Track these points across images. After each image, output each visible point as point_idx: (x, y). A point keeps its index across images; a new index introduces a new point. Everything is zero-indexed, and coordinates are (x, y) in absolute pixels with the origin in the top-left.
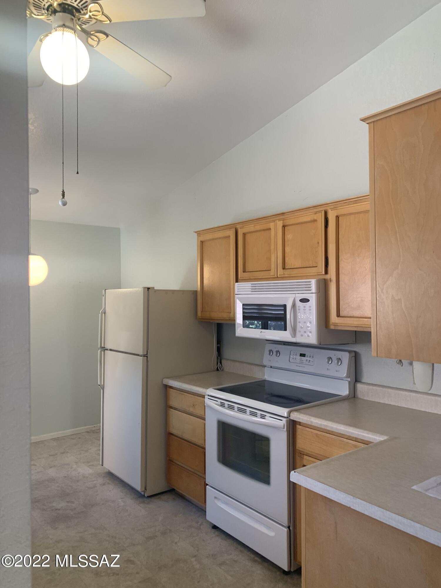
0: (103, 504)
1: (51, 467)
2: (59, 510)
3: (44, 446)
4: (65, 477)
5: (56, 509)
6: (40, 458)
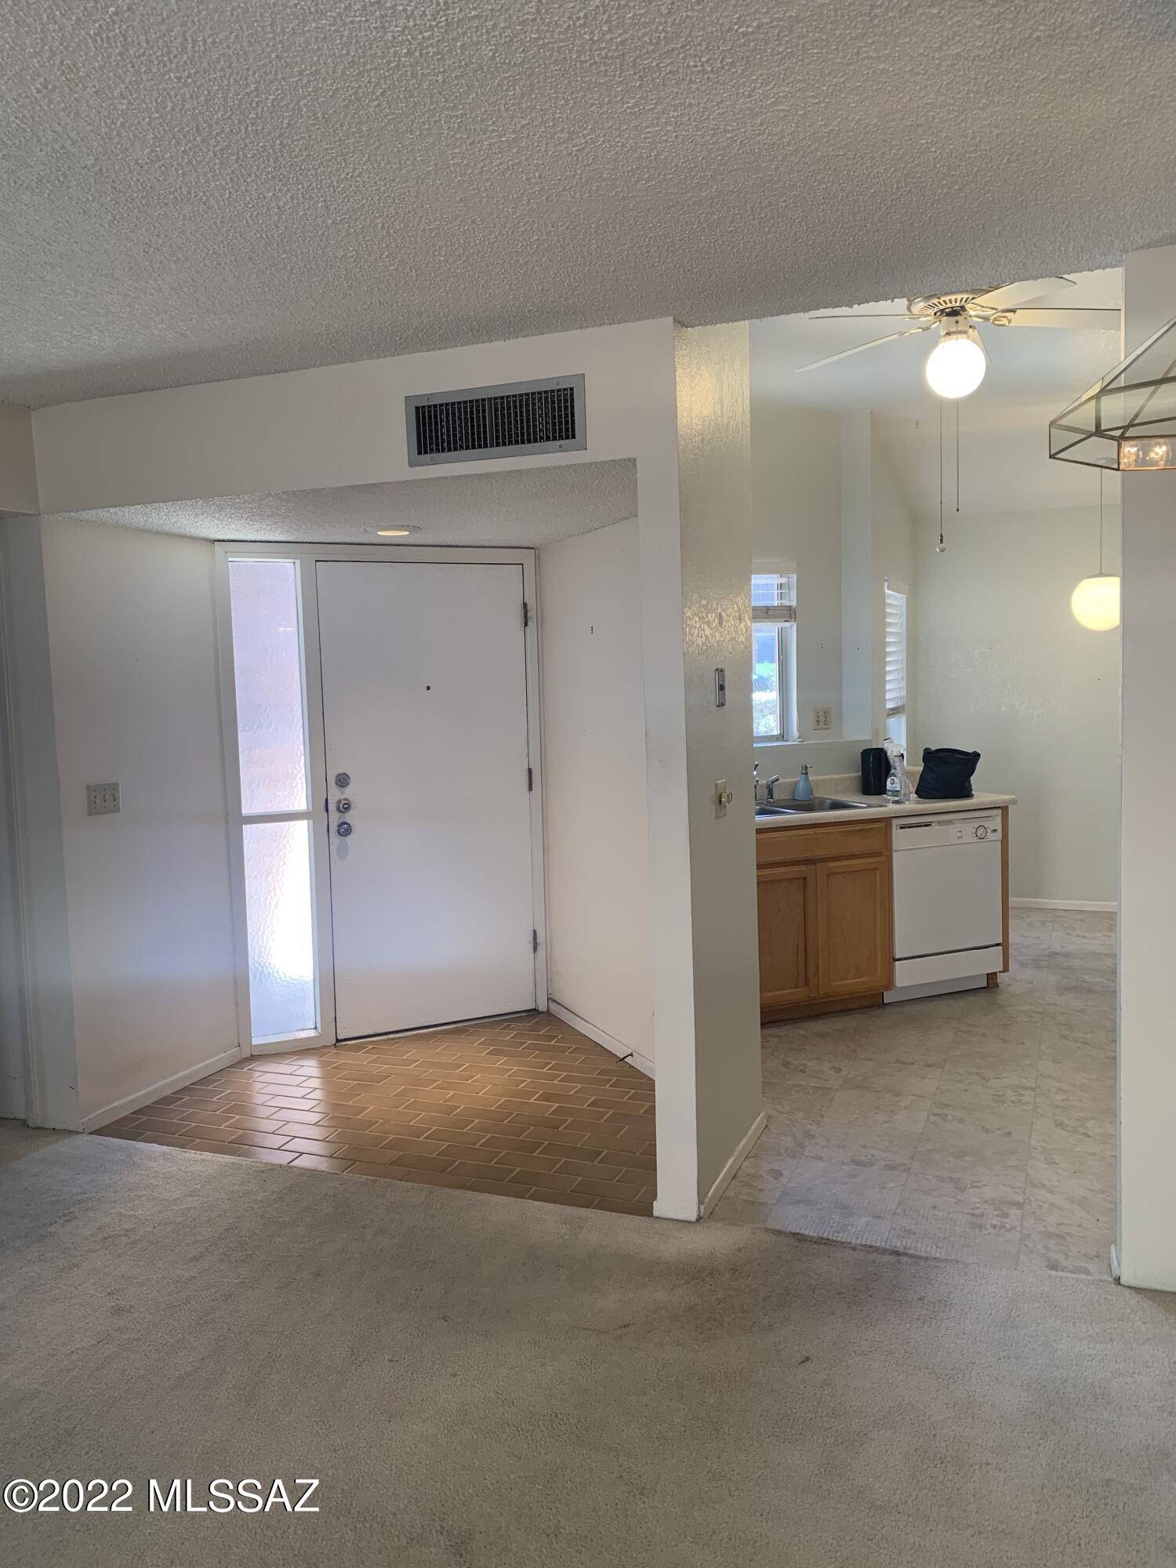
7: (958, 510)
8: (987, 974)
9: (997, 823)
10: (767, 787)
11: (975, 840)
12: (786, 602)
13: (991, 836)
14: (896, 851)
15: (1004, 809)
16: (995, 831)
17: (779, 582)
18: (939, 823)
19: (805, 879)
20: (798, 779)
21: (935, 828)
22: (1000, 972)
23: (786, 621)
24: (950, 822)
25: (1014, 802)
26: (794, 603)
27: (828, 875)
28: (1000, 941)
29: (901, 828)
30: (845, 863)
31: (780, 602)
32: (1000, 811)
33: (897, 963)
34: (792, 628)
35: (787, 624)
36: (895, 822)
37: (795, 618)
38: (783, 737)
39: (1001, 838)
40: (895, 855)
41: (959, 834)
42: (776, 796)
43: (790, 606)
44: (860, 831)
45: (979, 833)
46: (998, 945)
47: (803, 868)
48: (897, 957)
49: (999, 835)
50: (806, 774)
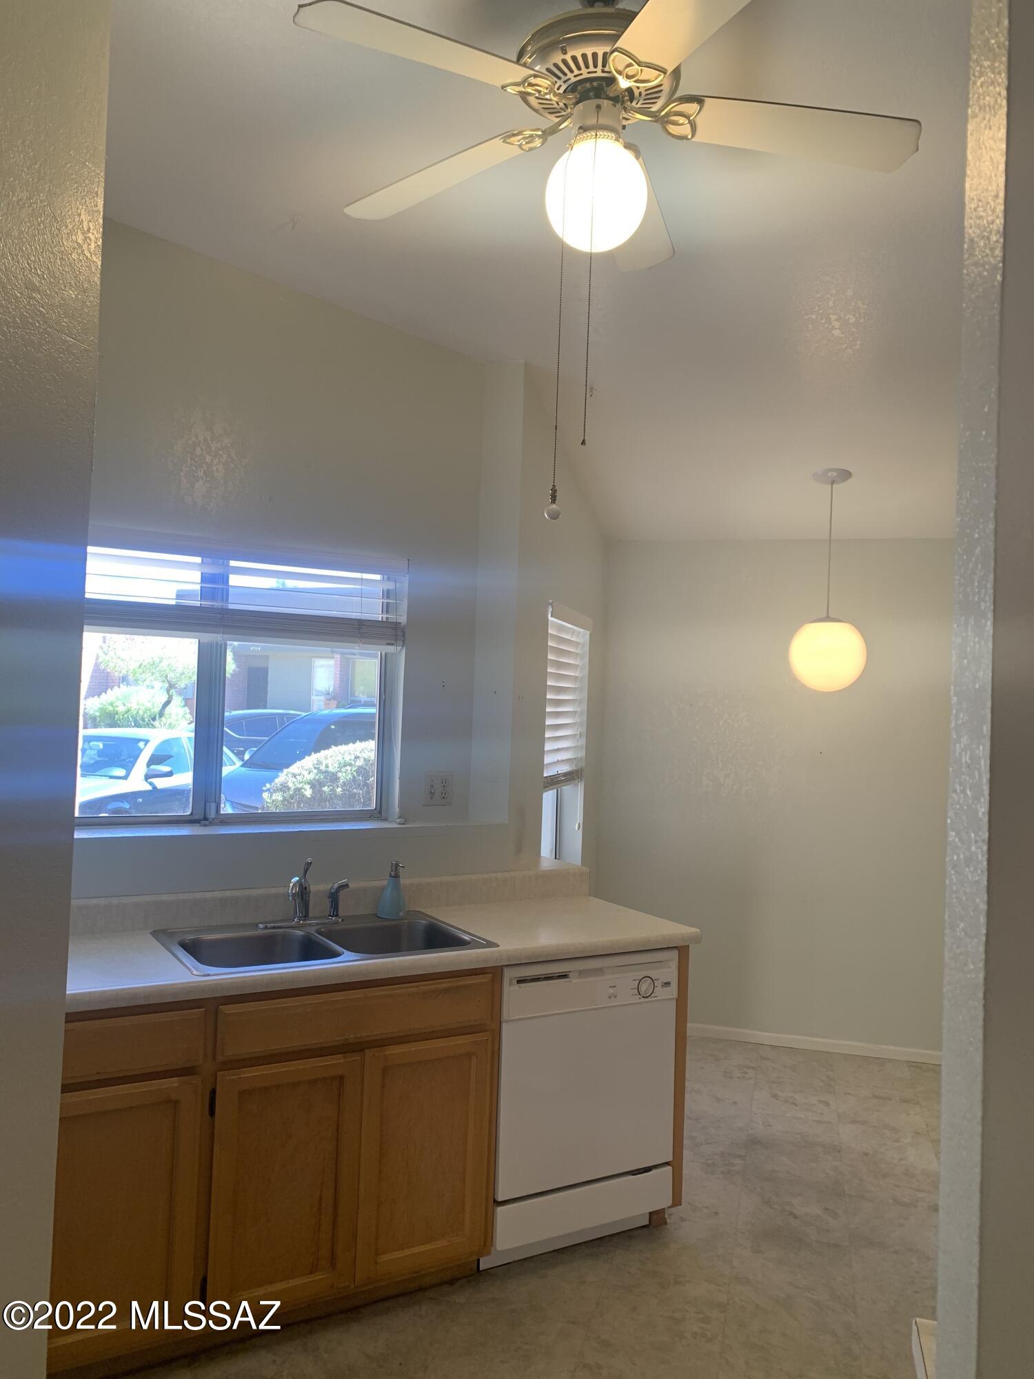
0: (896, 1252)
1: (854, 1122)
2: (796, 1217)
3: (879, 1071)
4: (866, 1154)
5: (791, 1214)
6: (850, 1094)
7: (583, 443)
8: (650, 1213)
9: (670, 972)
10: (329, 897)
11: (637, 999)
12: (392, 617)
13: (662, 993)
14: (507, 1021)
15: (683, 951)
16: (667, 984)
17: (385, 588)
18: (582, 973)
19: (341, 1078)
20: (385, 883)
21: (574, 980)
22: (669, 1207)
23: (388, 644)
24: (600, 971)
25: (697, 939)
26: (403, 619)
27: (385, 1069)
28: (670, 1158)
29: (519, 982)
30: (413, 1047)
31: (385, 616)
32: (676, 953)
33: (500, 1209)
34: (400, 655)
35: (391, 649)
36: (509, 974)
37: (404, 641)
38: (380, 812)
39: (675, 995)
40: (504, 1026)
41: (611, 991)
42: (342, 912)
43: (397, 624)
44: (447, 991)
45: (644, 987)
46: (667, 1164)
47: (338, 1059)
48: (500, 1199)
49: (673, 991)
50: (397, 876)
